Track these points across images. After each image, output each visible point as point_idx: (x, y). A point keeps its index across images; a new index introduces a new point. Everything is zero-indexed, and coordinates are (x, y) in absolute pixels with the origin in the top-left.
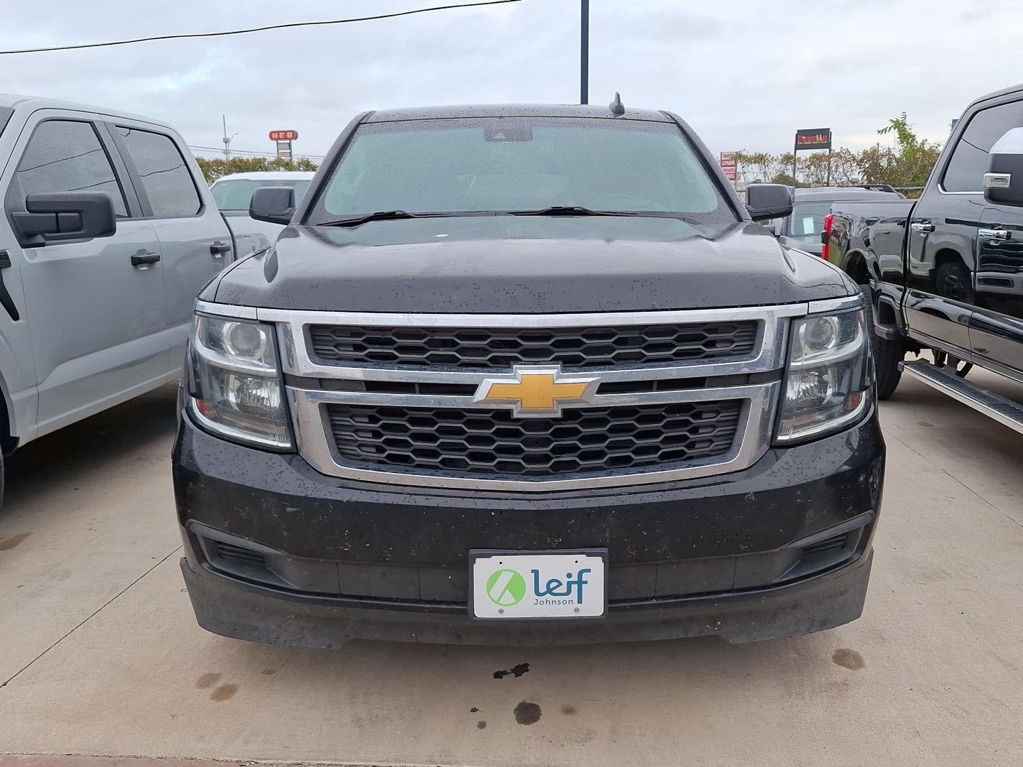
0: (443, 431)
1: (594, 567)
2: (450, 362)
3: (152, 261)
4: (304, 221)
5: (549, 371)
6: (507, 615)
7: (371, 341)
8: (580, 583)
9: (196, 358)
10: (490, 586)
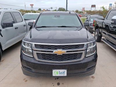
0: (49, 56)
1: (66, 71)
2: (50, 48)
3: (17, 28)
4: (34, 27)
5: (61, 50)
6: (56, 76)
7: (42, 46)
8: (64, 72)
9: (23, 46)
10: (54, 73)
